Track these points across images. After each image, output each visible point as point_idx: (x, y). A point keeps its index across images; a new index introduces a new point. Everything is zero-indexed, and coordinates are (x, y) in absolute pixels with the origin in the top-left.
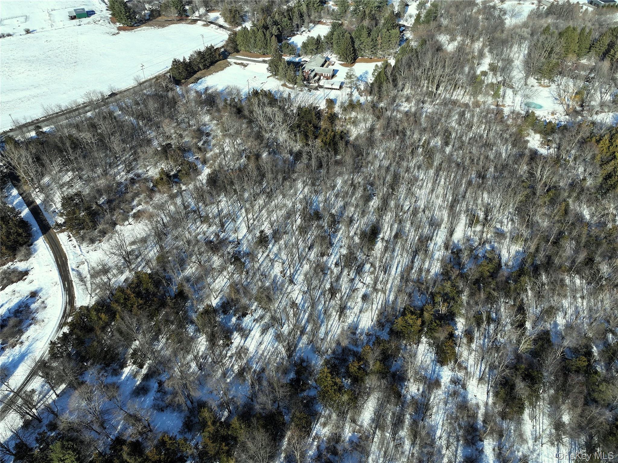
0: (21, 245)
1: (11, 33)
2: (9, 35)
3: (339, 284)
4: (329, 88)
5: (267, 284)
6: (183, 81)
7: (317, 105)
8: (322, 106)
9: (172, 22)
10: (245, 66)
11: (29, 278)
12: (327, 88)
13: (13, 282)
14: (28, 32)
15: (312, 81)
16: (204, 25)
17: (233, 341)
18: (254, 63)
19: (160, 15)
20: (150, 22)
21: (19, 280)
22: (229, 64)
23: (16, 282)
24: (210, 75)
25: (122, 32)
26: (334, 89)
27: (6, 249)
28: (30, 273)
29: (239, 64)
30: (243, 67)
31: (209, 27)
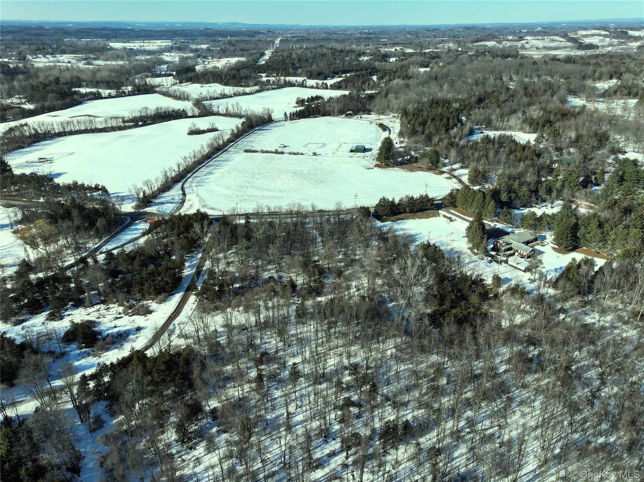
0: (165, 292)
1: (304, 153)
2: (302, 154)
3: (329, 461)
4: (513, 266)
5: (268, 417)
6: (385, 217)
7: (485, 278)
8: (489, 281)
9: (421, 169)
10: (452, 221)
11: (149, 316)
12: (511, 266)
13: (139, 314)
14: (315, 154)
15: (502, 254)
16: (447, 178)
17: (197, 448)
18: (462, 221)
19: (416, 162)
20: (404, 166)
21: (143, 315)
22: (439, 215)
23: (141, 315)
24: (412, 219)
25: (376, 169)
26: (519, 269)
27: (154, 290)
28: (153, 314)
29: (447, 217)
30: (449, 221)
31: (450, 181)
